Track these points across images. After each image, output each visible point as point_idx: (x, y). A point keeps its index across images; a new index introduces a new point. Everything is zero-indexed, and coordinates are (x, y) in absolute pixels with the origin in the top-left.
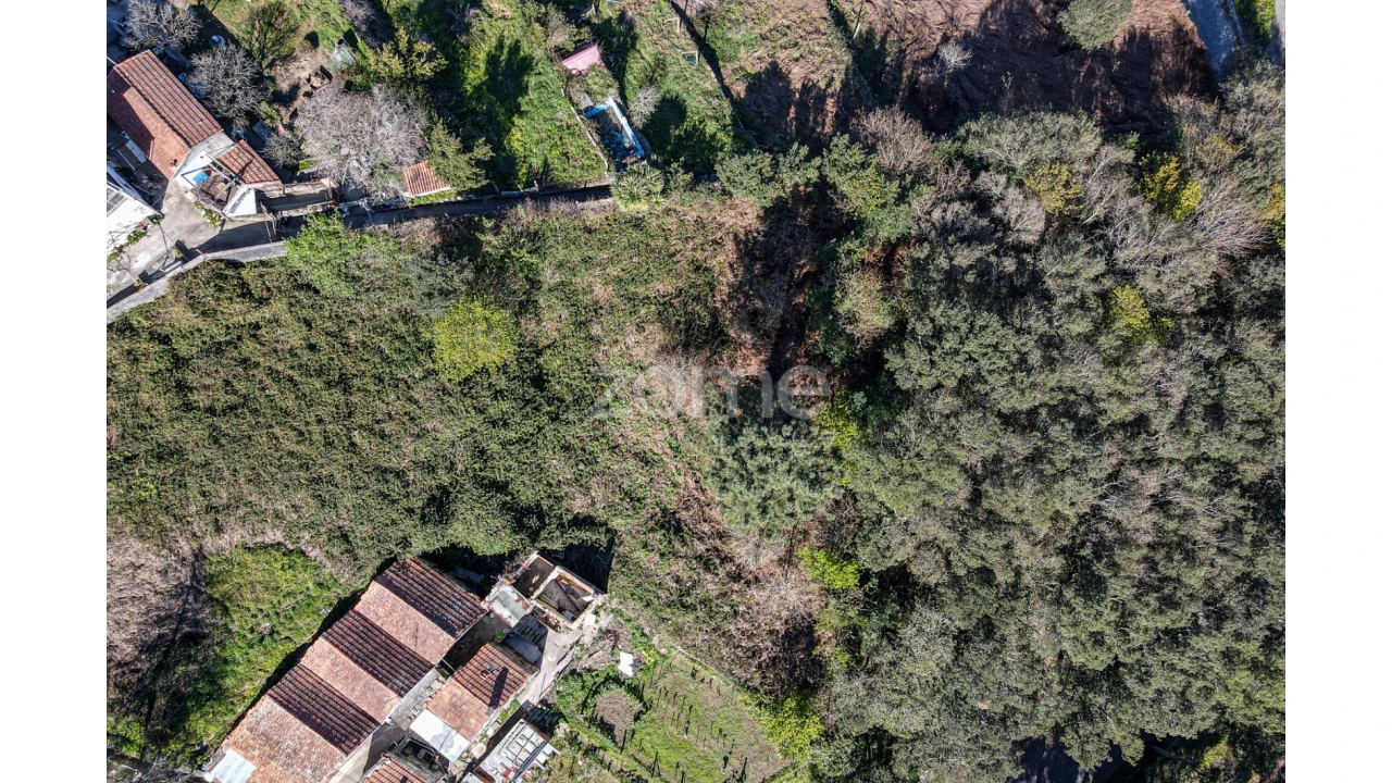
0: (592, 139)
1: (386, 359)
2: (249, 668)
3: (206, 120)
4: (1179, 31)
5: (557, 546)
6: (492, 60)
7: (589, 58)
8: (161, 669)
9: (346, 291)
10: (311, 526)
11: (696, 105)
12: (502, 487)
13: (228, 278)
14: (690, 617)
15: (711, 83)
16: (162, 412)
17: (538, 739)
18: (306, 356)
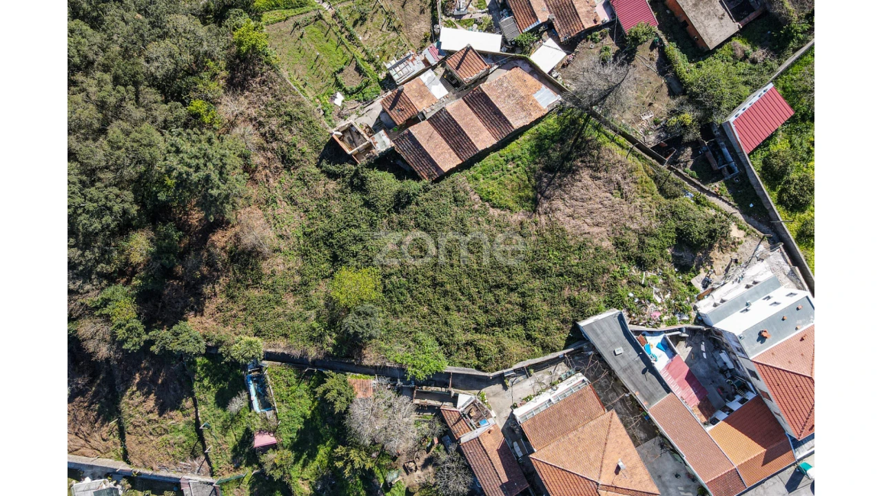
0: (271, 390)
1: (410, 291)
2: (525, 148)
3: (468, 451)
5: (348, 166)
6: (312, 456)
7: (261, 440)
9: (422, 336)
10: (472, 211)
11: (210, 397)
12: (367, 204)
14: (289, 109)
15: (202, 410)
16: (538, 296)
17: (392, 73)
18: (451, 305)
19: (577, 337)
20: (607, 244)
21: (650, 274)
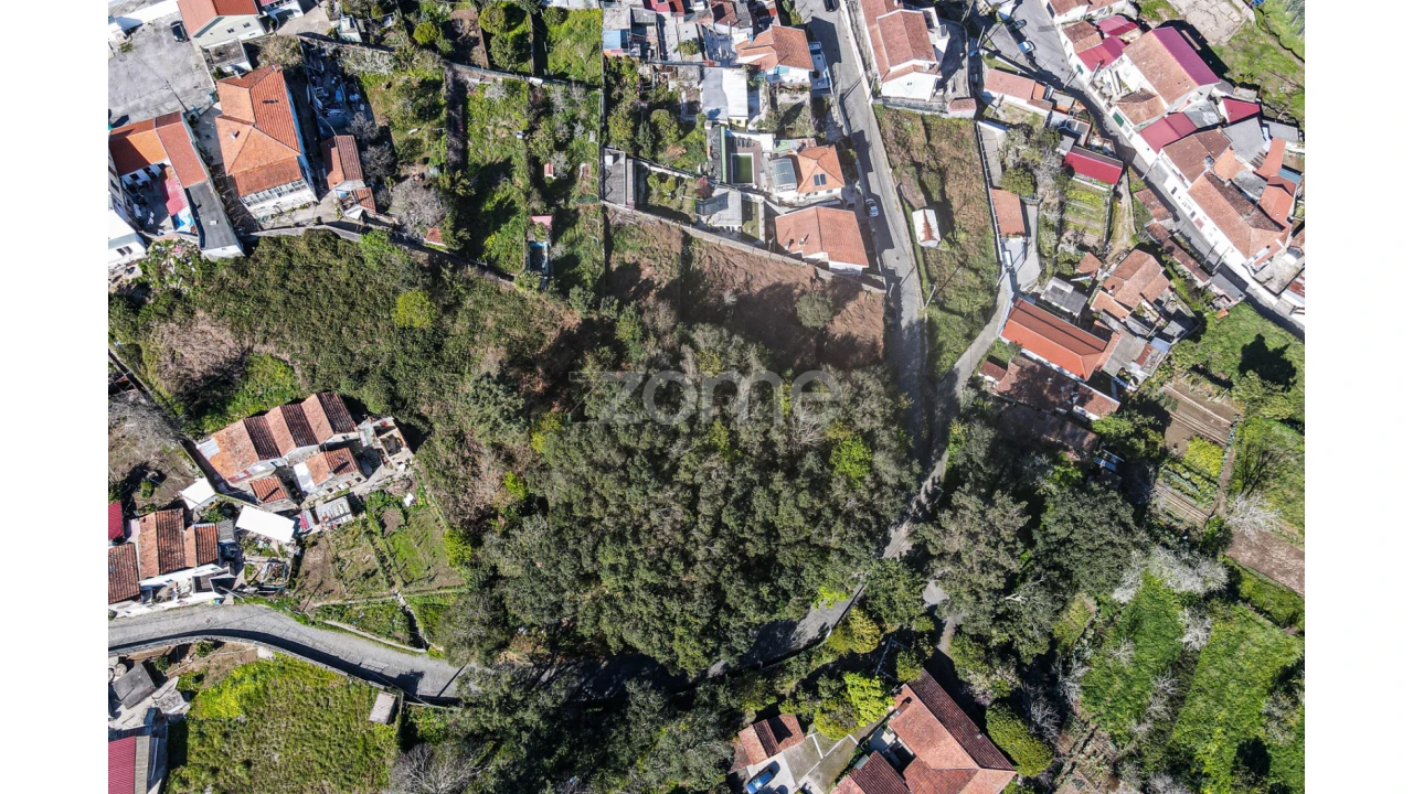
0: (525, 254)
1: (376, 304)
2: (242, 404)
3: (358, 171)
4: (874, 344)
5: (404, 421)
6: (500, 203)
7: (547, 220)
8: (207, 388)
9: (375, 267)
10: (304, 359)
11: (586, 262)
12: (394, 382)
13: (330, 240)
14: (443, 481)
15: (601, 256)
16: (271, 284)
17: (348, 510)
18: (343, 286)
19: (248, 244)
20: (200, 314)
21: (174, 285)
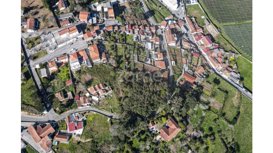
0: (125, 67)
1: (108, 73)
2: (93, 84)
3: (105, 57)
4: (166, 78)
5: (111, 87)
6: (122, 60)
7: (127, 63)
8: (88, 82)
9: (107, 68)
10: (99, 79)
11: (132, 68)
12: (110, 82)
13: (102, 65)
14: (116, 94)
15: (133, 67)
16: (95, 70)
17: (104, 97)
18: (104, 71)
19: (93, 65)
20: (87, 74)
21: (84, 70)
